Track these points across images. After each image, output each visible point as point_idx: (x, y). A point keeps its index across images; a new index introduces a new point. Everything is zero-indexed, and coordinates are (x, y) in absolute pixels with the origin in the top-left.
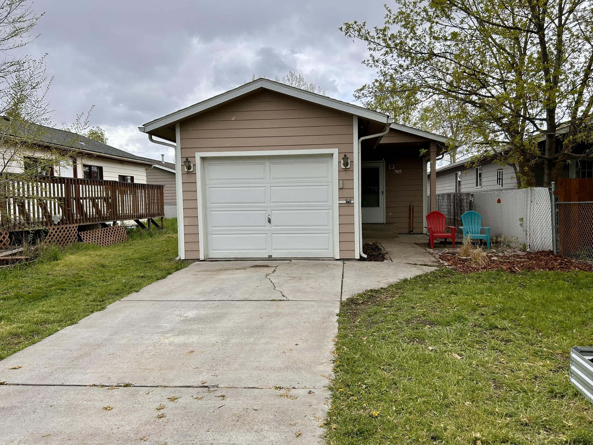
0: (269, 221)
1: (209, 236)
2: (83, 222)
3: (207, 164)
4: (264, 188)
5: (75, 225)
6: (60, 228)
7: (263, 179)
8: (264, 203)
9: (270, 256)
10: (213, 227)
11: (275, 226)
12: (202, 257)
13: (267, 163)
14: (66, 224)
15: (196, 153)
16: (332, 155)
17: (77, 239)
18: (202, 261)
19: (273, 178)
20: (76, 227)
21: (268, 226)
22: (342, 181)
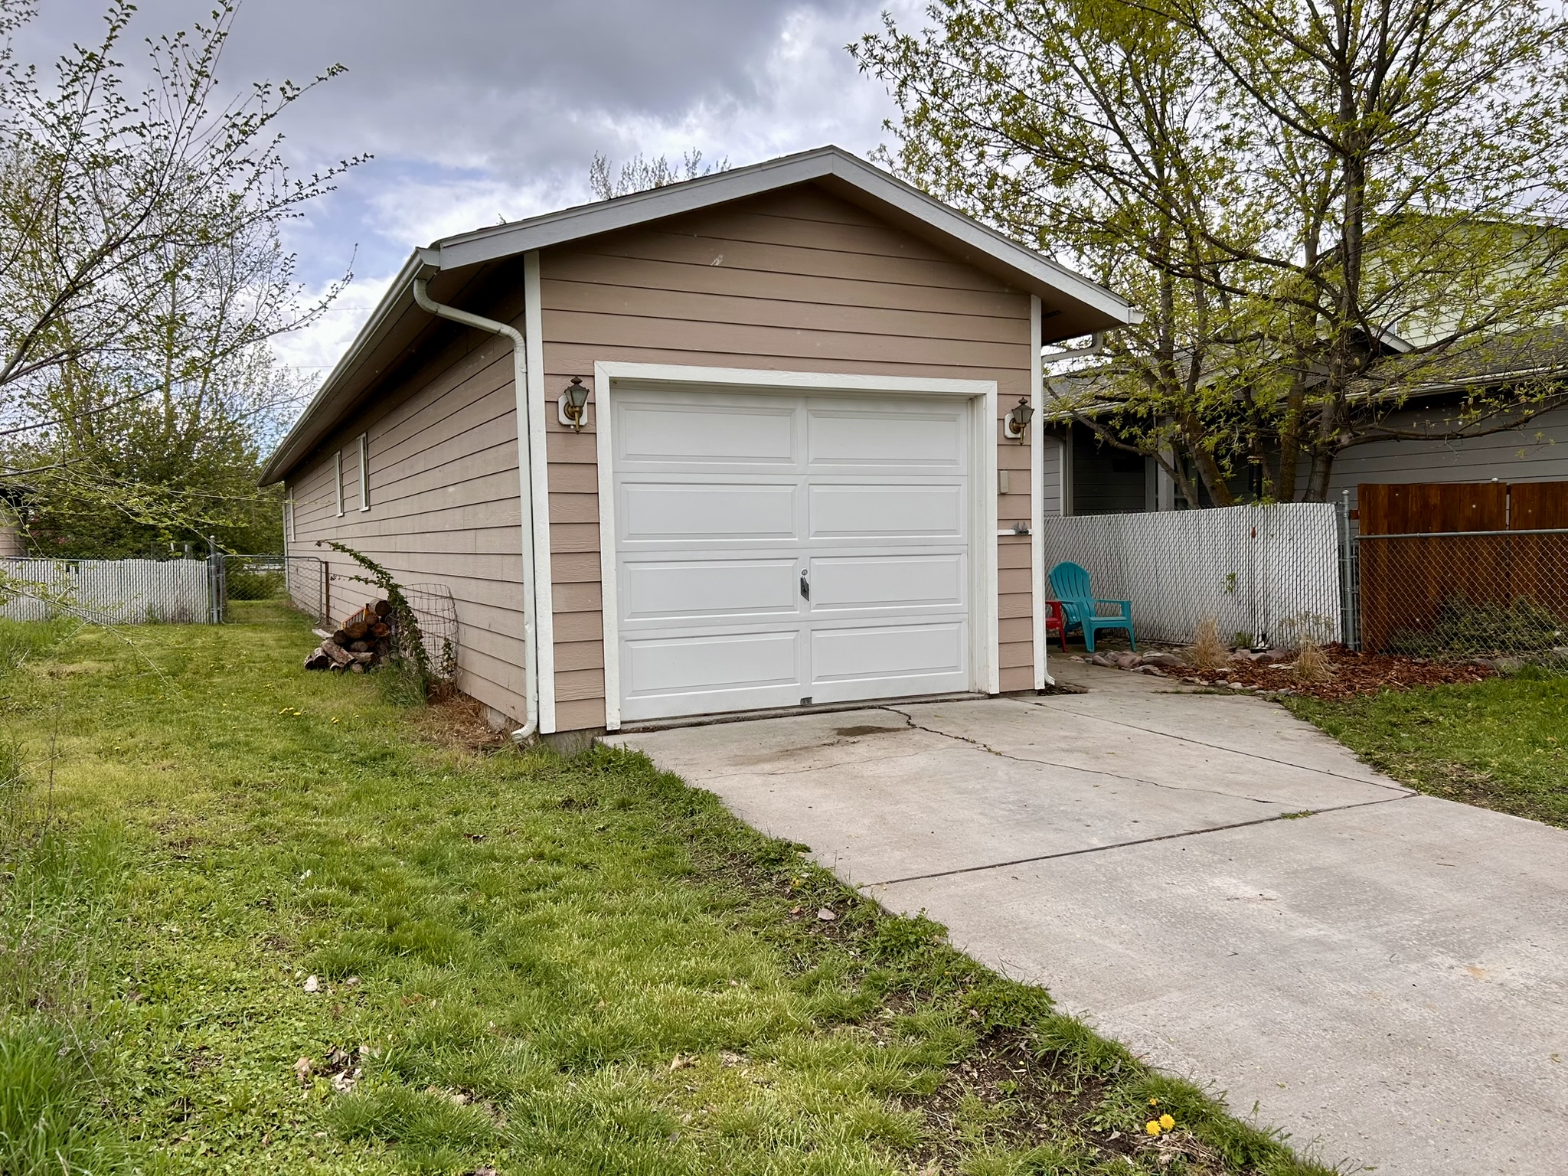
4: (789, 489)
7: (789, 459)
8: (790, 534)
9: (806, 701)
10: (633, 615)
11: (819, 606)
12: (613, 721)
15: (598, 364)
16: (973, 399)
18: (614, 733)
19: (817, 460)
21: (801, 609)
22: (1006, 475)
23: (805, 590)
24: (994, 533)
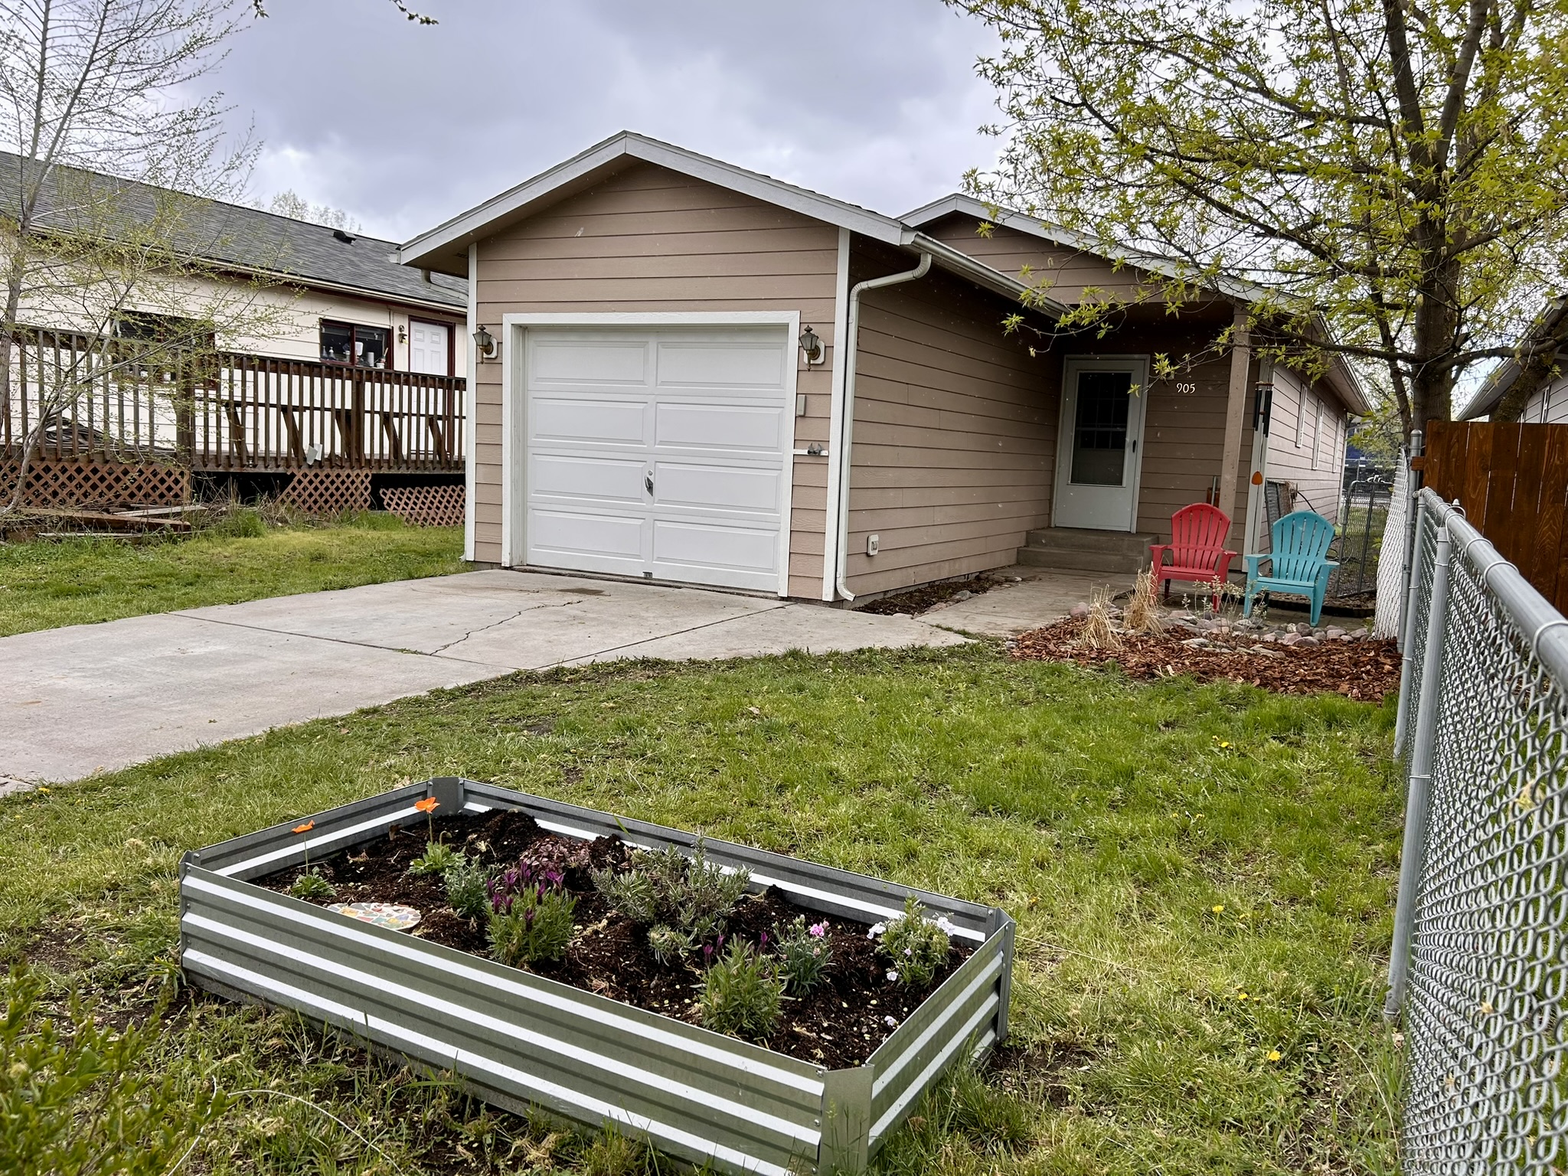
0: (650, 487)
1: (530, 514)
2: (390, 468)
3: (532, 341)
4: (642, 406)
5: (366, 471)
6: (322, 476)
7: (642, 382)
8: (641, 442)
9: (648, 575)
10: (537, 491)
11: (661, 501)
12: (506, 561)
13: (652, 342)
14: (342, 467)
15: (505, 315)
16: (783, 328)
17: (368, 503)
18: (506, 568)
19: (663, 383)
20: (367, 476)
21: (647, 502)
22: (804, 397)
23: (651, 489)
24: (789, 452)
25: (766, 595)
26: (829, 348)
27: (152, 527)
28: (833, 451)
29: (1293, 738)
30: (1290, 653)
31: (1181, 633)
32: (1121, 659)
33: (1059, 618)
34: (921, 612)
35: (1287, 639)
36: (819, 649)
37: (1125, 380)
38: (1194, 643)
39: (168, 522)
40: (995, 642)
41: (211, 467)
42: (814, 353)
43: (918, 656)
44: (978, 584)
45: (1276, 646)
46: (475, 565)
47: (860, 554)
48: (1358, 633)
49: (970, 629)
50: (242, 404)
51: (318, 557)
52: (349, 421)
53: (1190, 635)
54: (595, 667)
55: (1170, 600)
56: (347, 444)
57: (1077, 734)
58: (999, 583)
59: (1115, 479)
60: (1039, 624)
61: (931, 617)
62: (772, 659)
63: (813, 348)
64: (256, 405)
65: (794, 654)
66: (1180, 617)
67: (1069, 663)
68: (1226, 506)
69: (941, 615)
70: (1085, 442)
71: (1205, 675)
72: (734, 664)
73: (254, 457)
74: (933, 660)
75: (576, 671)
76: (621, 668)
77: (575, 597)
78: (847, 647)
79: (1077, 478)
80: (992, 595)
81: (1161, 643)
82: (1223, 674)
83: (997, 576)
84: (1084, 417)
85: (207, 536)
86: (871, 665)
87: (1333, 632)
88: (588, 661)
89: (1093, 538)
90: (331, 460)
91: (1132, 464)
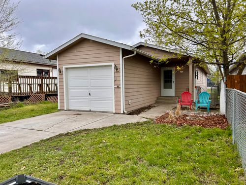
1: (69, 100)
2: (48, 93)
3: (68, 70)
4: (88, 80)
5: (44, 94)
6: (36, 95)
7: (87, 76)
8: (88, 87)
9: (90, 110)
10: (70, 96)
11: (92, 97)
12: (65, 109)
14: (39, 94)
15: (63, 66)
17: (44, 99)
19: (91, 76)
21: (89, 97)
22: (116, 77)
23: (90, 95)
24: (114, 87)
25: (111, 113)
26: (119, 68)
27: (2, 107)
28: (121, 86)
29: (212, 139)
30: (206, 119)
31: (185, 116)
32: (176, 122)
33: (164, 114)
34: (139, 114)
35: (205, 116)
36: (119, 124)
37: (171, 71)
38: (188, 118)
39: (5, 106)
40: (152, 120)
41: (15, 95)
42: (117, 69)
43: (138, 124)
44: (149, 108)
45: (203, 117)
46: (60, 110)
47: (127, 104)
48: (217, 113)
49: (148, 117)
50: (21, 84)
51: (33, 110)
52: (41, 86)
53: (187, 116)
54: (75, 132)
55: (183, 109)
56: (40, 89)
57: (169, 142)
58: (153, 107)
59: (171, 88)
60: (160, 115)
61: (141, 115)
62: (111, 127)
63: (116, 69)
64: (23, 84)
65: (115, 126)
66: (185, 112)
67: (166, 124)
68: (190, 91)
69: (143, 114)
70: (165, 82)
71: (191, 125)
72: (103, 129)
73: (23, 93)
74: (141, 125)
75: (71, 133)
76: (80, 132)
77: (76, 116)
78: (124, 123)
79: (165, 88)
80: (152, 110)
81: (183, 118)
82: (195, 124)
83: (153, 106)
84: (165, 77)
85: (13, 108)
86: (129, 127)
87: (212, 114)
88: (74, 130)
89: (168, 98)
90: (37, 93)
91: (174, 85)
